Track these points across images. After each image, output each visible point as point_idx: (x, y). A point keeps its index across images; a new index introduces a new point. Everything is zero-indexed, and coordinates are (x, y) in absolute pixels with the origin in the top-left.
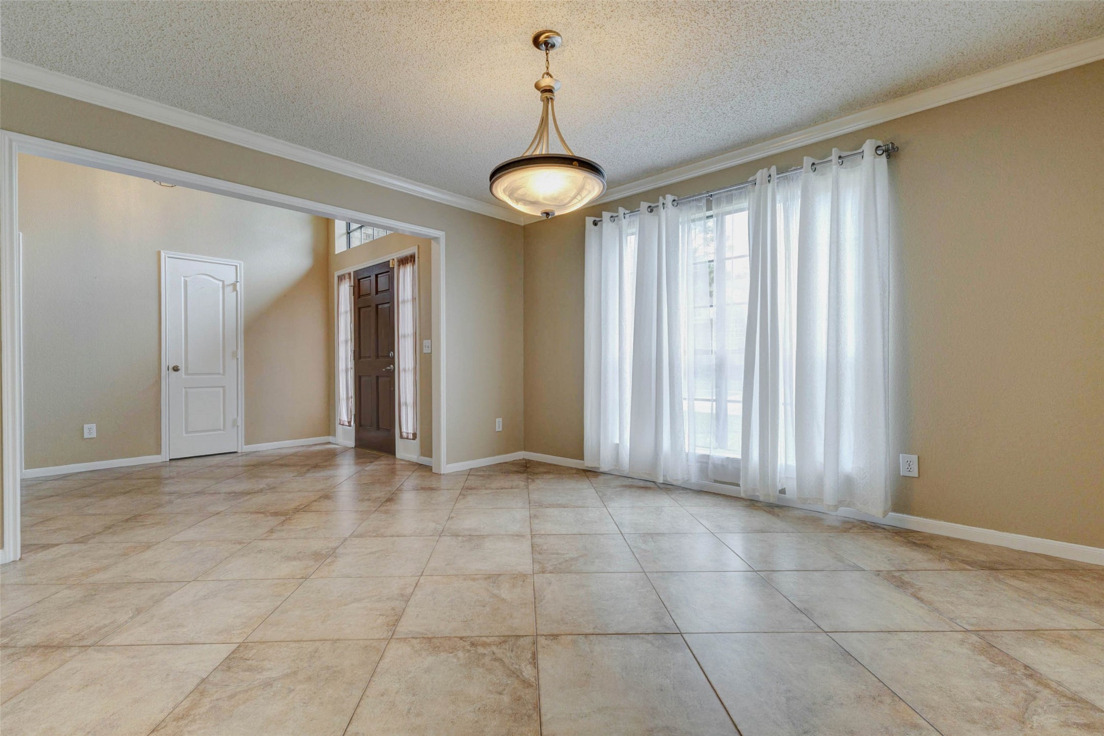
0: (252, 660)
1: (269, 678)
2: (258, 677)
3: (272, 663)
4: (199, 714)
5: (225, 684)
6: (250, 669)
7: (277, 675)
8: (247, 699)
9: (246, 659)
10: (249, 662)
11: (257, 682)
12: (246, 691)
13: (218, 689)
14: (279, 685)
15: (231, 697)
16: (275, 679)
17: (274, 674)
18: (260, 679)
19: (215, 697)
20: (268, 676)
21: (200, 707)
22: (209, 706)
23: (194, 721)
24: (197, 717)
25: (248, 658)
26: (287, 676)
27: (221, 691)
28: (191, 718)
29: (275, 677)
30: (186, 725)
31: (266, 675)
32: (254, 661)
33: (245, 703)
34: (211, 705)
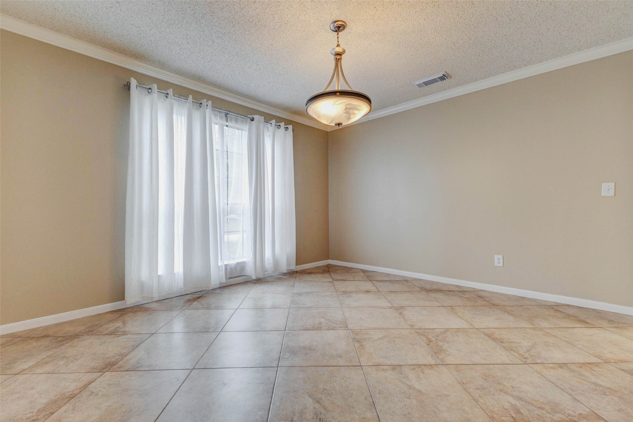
0: (511, 415)
1: (515, 399)
2: (519, 404)
3: (504, 404)
4: (565, 415)
5: (539, 417)
6: (518, 412)
7: (509, 397)
8: (535, 401)
9: (513, 418)
10: (514, 415)
11: (522, 403)
12: (532, 404)
13: (545, 418)
14: (515, 393)
15: (542, 408)
16: (513, 396)
17: (511, 399)
18: (519, 403)
19: (550, 416)
20: (514, 400)
21: (562, 418)
22: (557, 415)
23: (569, 415)
24: (566, 415)
25: (512, 418)
26: (506, 393)
27: (544, 415)
28: (570, 418)
29: (512, 397)
30: (574, 416)
31: (514, 402)
32: (511, 413)
33: (538, 401)
34: (555, 414)
